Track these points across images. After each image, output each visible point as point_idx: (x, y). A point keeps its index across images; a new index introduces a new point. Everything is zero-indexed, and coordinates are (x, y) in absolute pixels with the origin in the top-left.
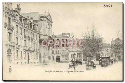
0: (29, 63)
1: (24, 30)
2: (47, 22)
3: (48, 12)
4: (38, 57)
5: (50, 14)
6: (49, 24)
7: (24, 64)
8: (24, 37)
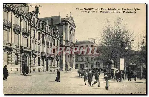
0: (47, 70)
1: (42, 34)
2: (70, 27)
3: (71, 16)
4: (59, 65)
5: (72, 18)
6: (71, 29)
7: (41, 72)
8: (43, 43)
